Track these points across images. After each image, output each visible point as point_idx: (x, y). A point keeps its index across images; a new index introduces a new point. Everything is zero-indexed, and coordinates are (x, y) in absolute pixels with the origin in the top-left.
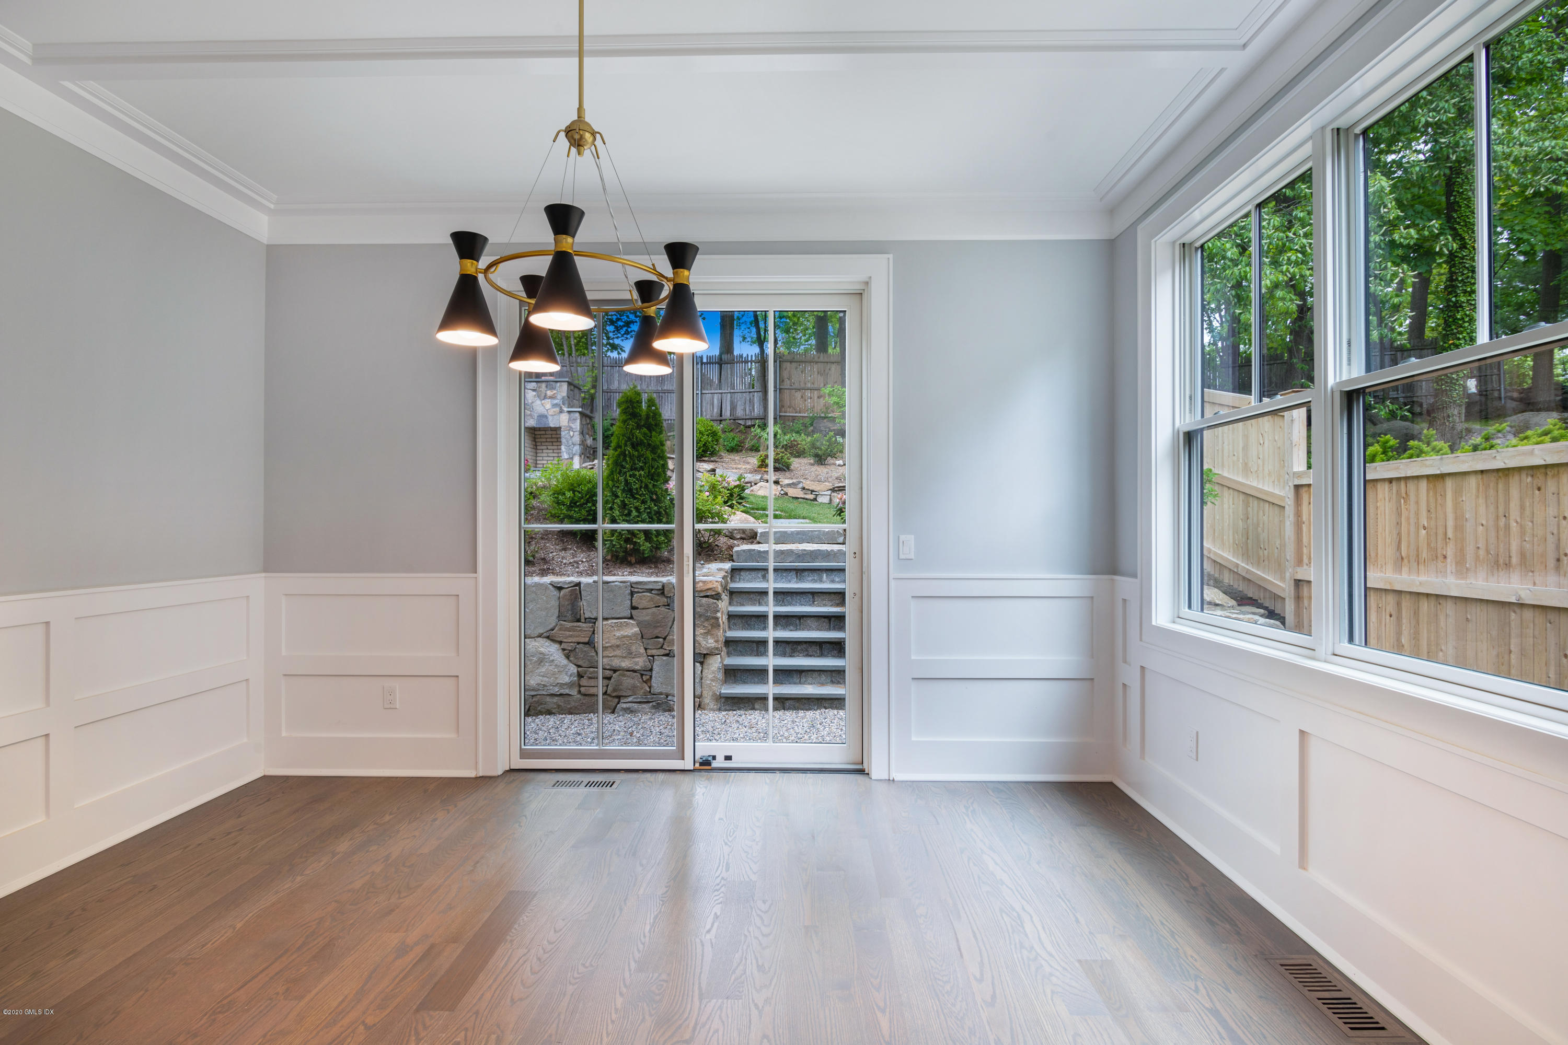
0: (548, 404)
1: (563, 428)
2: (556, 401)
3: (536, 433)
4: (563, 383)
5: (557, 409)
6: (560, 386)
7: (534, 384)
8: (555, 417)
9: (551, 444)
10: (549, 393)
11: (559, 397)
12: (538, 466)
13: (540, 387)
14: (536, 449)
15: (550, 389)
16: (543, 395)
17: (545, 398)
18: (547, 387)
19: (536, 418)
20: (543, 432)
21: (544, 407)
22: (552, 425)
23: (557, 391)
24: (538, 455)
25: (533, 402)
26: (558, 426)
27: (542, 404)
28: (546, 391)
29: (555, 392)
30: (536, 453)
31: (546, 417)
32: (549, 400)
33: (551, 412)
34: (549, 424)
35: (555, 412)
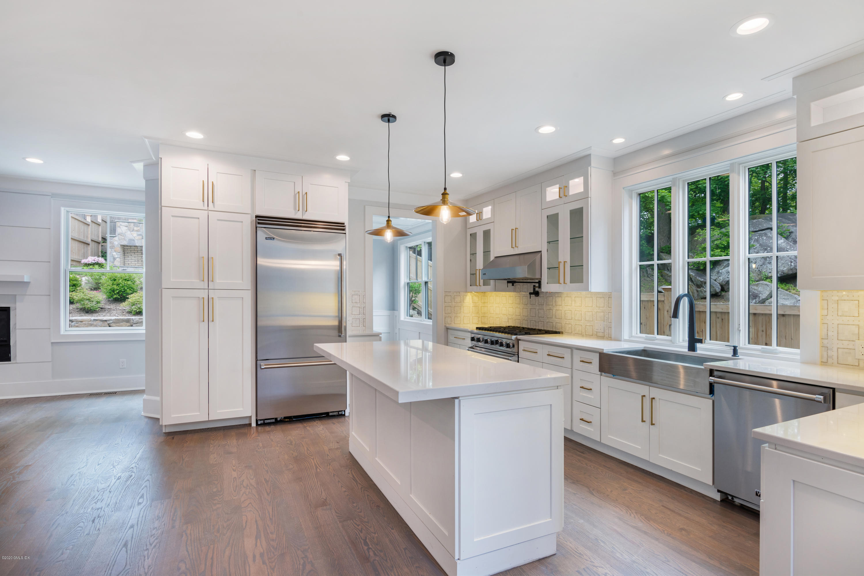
0: (135, 234)
2: (139, 233)
3: (125, 247)
5: (141, 237)
6: (142, 225)
7: (127, 223)
8: (138, 240)
9: (134, 253)
10: (135, 228)
11: (141, 231)
12: (125, 264)
13: (130, 225)
14: (124, 255)
15: (136, 227)
17: (133, 230)
18: (134, 225)
19: (127, 240)
20: (130, 247)
21: (133, 235)
22: (137, 245)
24: (125, 259)
25: (125, 233)
27: (131, 234)
28: (134, 227)
29: (139, 228)
30: (125, 258)
31: (134, 240)
32: (136, 232)
33: (137, 238)
34: (135, 244)
35: (138, 238)
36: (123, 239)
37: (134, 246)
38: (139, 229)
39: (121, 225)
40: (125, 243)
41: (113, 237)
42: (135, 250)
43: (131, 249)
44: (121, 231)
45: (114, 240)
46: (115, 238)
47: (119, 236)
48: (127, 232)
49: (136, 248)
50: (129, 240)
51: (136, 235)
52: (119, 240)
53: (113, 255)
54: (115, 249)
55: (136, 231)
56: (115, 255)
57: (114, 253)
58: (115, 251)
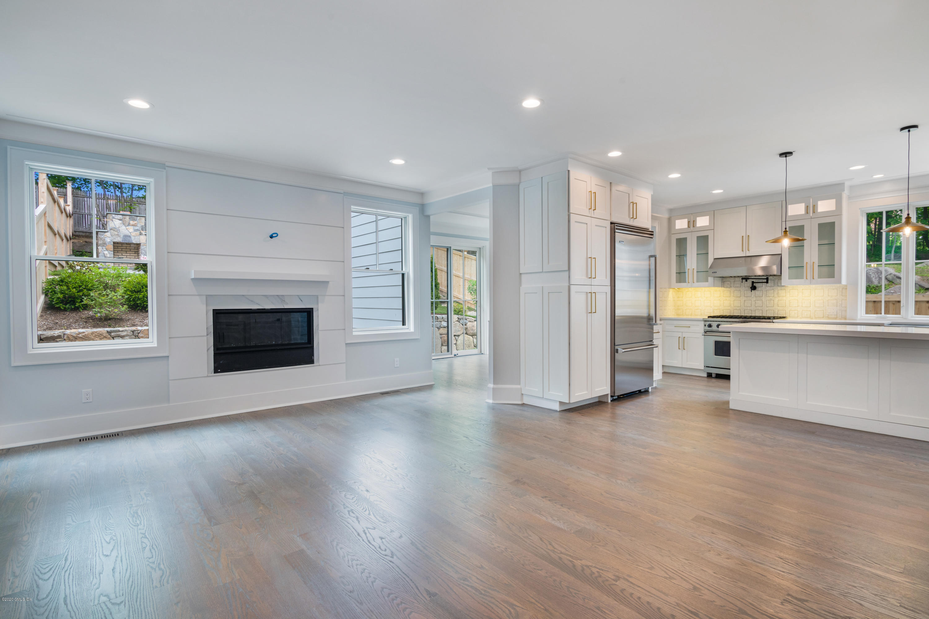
0: (131, 229)
1: (142, 244)
2: (137, 228)
3: (117, 245)
4: (142, 218)
5: (138, 233)
6: (140, 219)
7: (120, 216)
8: (136, 237)
9: (125, 252)
10: (132, 222)
11: (139, 225)
13: (125, 218)
14: (116, 255)
15: (132, 220)
16: (127, 223)
17: (129, 225)
18: (130, 219)
19: (122, 236)
20: (121, 245)
22: (134, 242)
23: (138, 221)
25: (119, 227)
26: (139, 243)
27: (127, 229)
28: (129, 221)
31: (130, 237)
32: (132, 227)
33: (134, 233)
34: (132, 241)
35: (136, 234)
36: (117, 235)
37: (127, 244)
38: (136, 223)
39: (113, 218)
40: (119, 240)
41: (103, 233)
42: (127, 248)
43: (122, 248)
44: (113, 225)
45: (105, 237)
46: (106, 234)
47: (112, 231)
48: (122, 226)
49: (129, 246)
50: (123, 236)
51: (133, 231)
52: (112, 236)
53: (104, 254)
54: (107, 247)
55: (133, 225)
56: (107, 254)
57: (106, 252)
58: (107, 250)
